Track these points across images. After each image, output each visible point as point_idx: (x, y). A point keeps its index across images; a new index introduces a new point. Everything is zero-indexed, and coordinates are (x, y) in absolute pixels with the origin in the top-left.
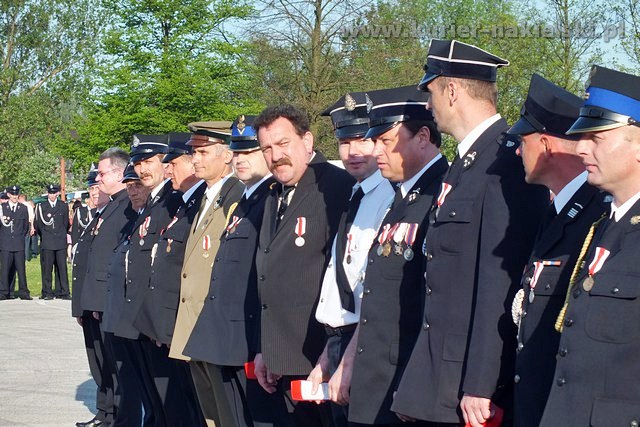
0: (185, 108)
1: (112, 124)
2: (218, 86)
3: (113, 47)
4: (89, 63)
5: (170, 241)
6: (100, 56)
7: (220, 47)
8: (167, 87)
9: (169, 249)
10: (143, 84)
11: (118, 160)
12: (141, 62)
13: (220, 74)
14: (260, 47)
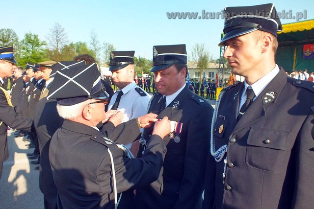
0: (36, 59)
1: (24, 61)
2: (42, 56)
3: (24, 49)
4: (20, 51)
5: (35, 95)
6: (22, 51)
7: (41, 50)
8: (33, 55)
9: (34, 97)
10: (29, 55)
11: (20, 69)
12: (28, 51)
13: (42, 54)
14: (47, 50)
